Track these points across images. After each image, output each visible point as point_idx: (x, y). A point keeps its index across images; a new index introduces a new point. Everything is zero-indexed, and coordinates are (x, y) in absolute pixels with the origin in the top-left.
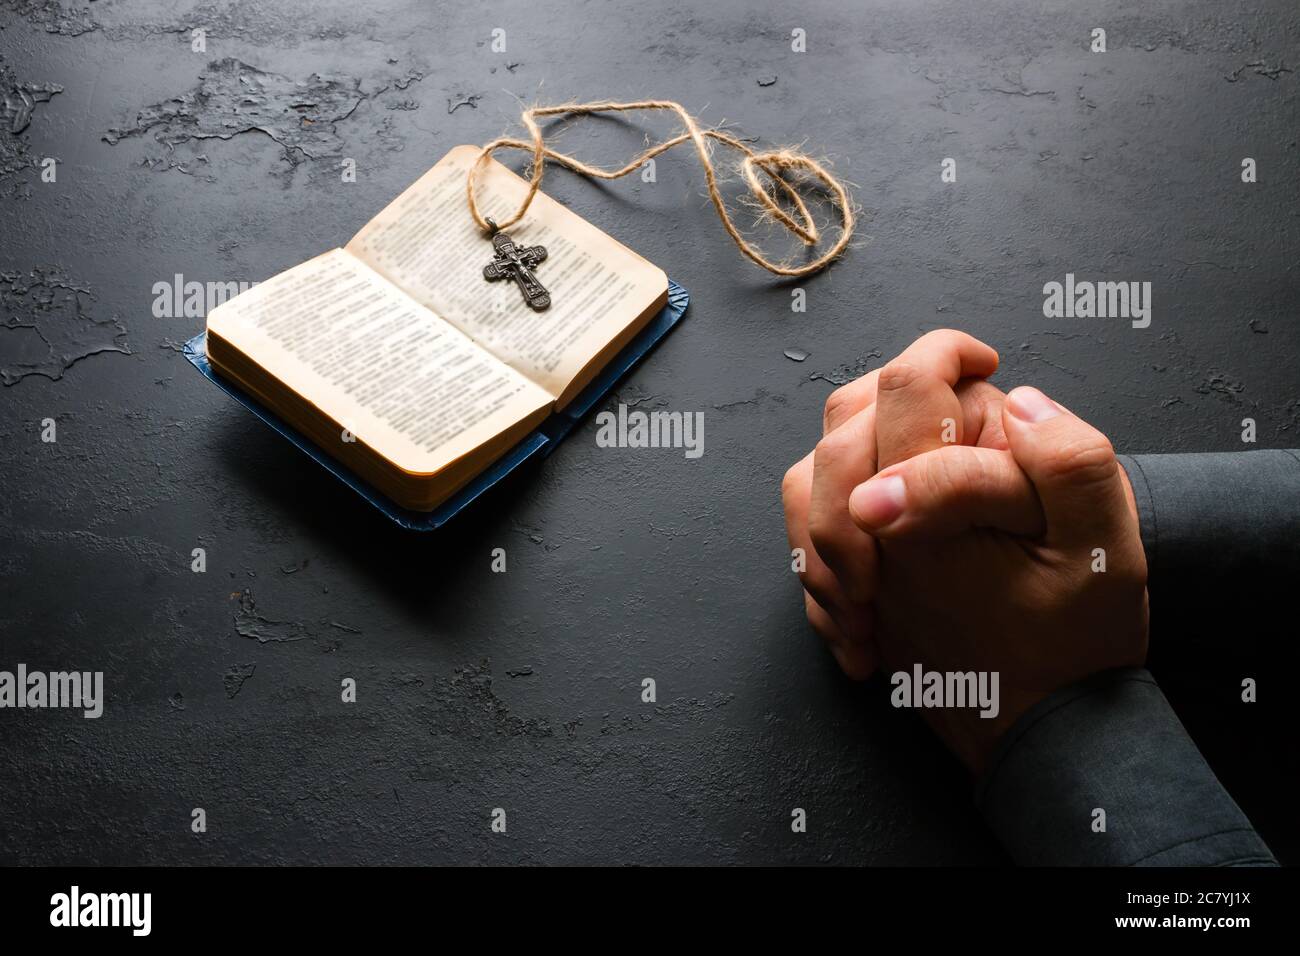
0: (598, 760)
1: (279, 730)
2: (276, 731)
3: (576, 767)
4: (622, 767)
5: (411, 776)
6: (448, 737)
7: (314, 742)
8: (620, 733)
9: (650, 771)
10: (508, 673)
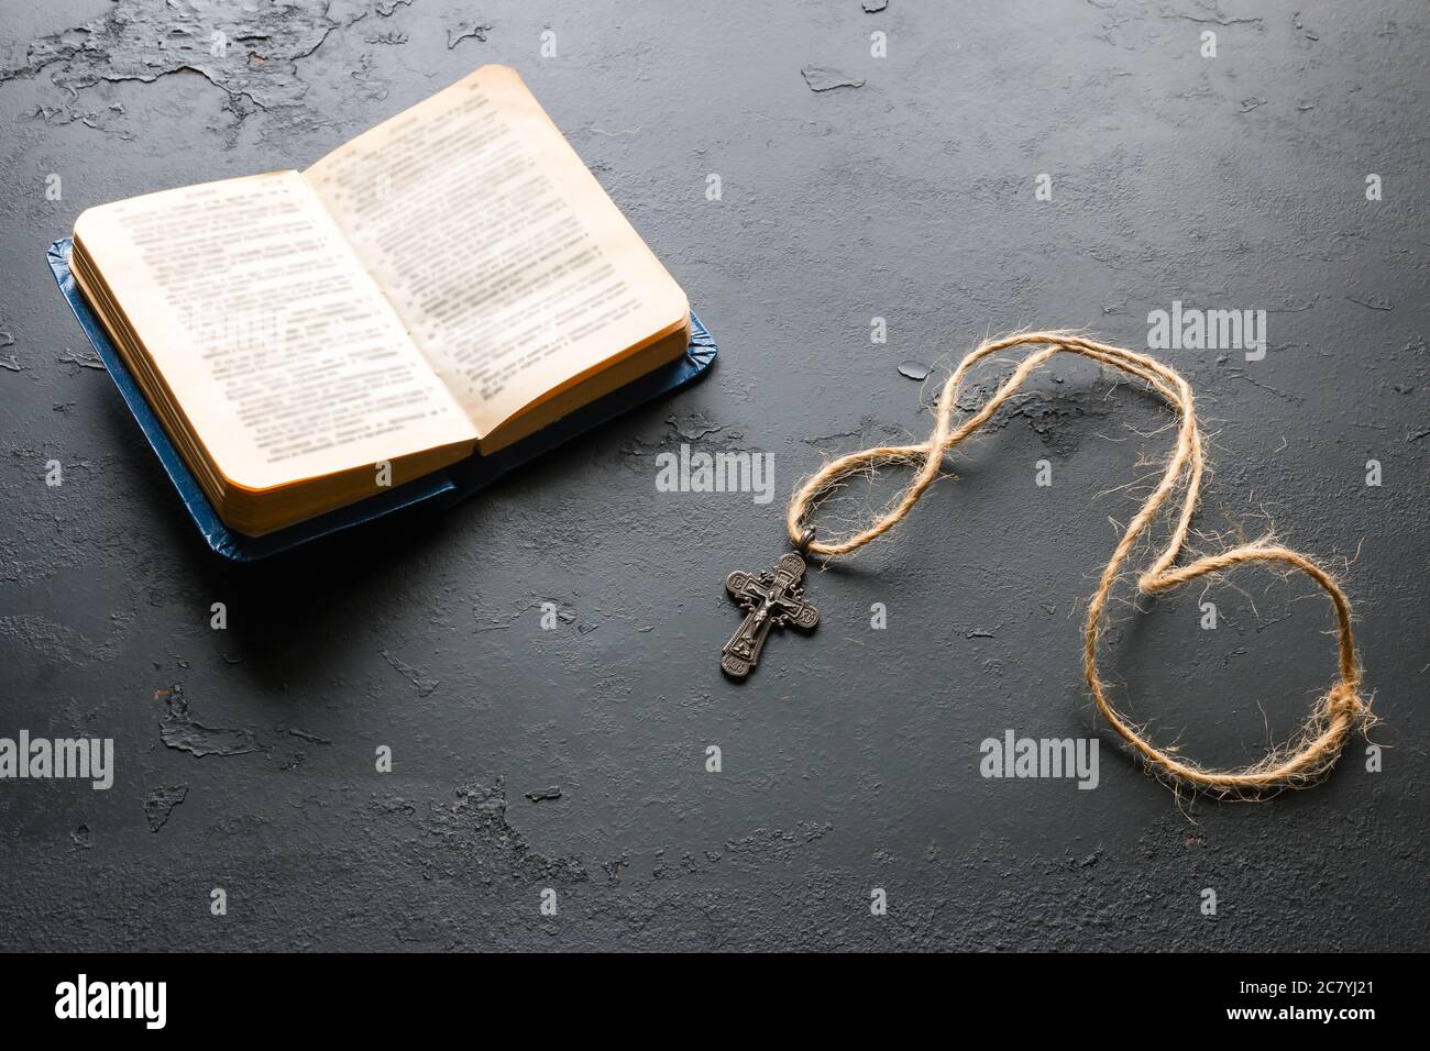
0: (649, 913)
1: (218, 874)
2: (214, 876)
3: (620, 923)
4: (680, 921)
5: (397, 936)
6: (447, 882)
7: (268, 890)
8: (679, 876)
9: (720, 928)
10: (529, 797)
